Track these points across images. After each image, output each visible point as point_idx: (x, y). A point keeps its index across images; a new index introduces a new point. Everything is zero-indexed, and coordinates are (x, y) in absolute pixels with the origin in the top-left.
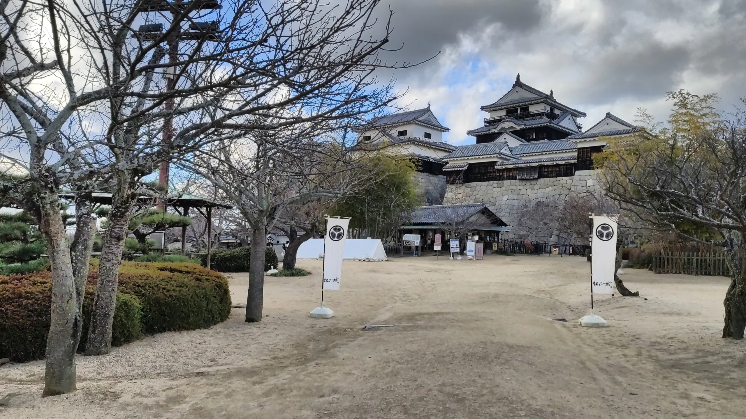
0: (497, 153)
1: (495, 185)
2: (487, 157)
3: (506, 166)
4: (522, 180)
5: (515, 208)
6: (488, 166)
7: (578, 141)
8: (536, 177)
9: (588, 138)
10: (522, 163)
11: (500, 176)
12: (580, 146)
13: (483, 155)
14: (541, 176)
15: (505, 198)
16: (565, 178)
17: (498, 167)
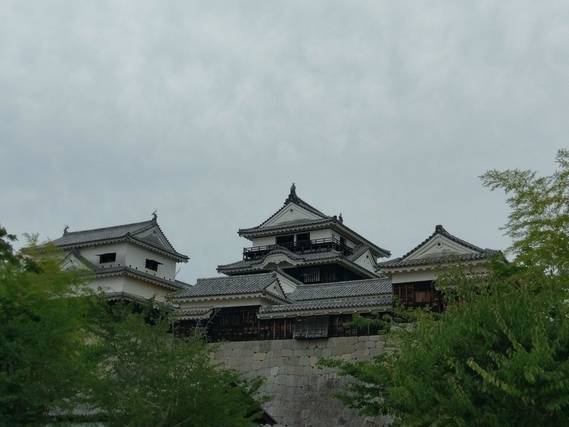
0: (261, 291)
1: (258, 348)
2: (243, 298)
3: (275, 315)
4: (300, 339)
5: (291, 391)
6: (246, 315)
7: (393, 271)
8: (326, 334)
9: (409, 266)
10: (303, 310)
11: (265, 332)
12: (396, 281)
13: (237, 294)
14: (333, 333)
15: (274, 371)
16: (372, 337)
17: (262, 315)
